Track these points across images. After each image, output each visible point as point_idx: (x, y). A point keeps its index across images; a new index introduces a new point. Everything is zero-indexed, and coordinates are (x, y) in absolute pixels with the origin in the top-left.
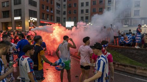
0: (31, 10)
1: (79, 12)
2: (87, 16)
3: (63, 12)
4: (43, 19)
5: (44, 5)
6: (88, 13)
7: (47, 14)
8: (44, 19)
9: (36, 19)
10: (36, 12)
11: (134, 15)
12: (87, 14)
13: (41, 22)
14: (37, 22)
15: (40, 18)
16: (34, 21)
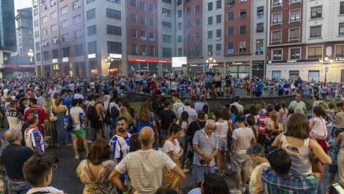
0: (112, 42)
1: (205, 35)
2: (218, 43)
3: (177, 38)
4: (133, 54)
5: (135, 31)
6: (220, 38)
7: (142, 46)
8: (136, 55)
9: (119, 56)
10: (121, 44)
11: (311, 37)
12: (218, 38)
13: (129, 60)
14: (121, 61)
15: (128, 53)
16: (112, 60)
